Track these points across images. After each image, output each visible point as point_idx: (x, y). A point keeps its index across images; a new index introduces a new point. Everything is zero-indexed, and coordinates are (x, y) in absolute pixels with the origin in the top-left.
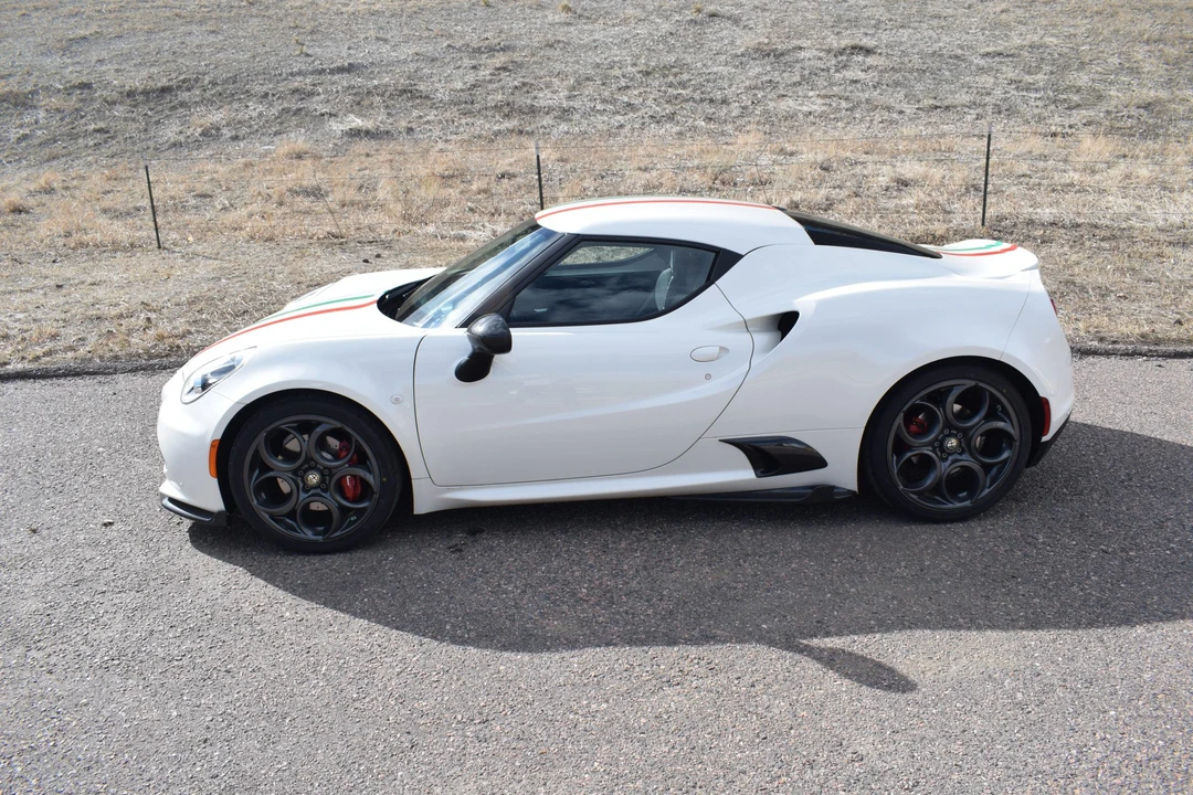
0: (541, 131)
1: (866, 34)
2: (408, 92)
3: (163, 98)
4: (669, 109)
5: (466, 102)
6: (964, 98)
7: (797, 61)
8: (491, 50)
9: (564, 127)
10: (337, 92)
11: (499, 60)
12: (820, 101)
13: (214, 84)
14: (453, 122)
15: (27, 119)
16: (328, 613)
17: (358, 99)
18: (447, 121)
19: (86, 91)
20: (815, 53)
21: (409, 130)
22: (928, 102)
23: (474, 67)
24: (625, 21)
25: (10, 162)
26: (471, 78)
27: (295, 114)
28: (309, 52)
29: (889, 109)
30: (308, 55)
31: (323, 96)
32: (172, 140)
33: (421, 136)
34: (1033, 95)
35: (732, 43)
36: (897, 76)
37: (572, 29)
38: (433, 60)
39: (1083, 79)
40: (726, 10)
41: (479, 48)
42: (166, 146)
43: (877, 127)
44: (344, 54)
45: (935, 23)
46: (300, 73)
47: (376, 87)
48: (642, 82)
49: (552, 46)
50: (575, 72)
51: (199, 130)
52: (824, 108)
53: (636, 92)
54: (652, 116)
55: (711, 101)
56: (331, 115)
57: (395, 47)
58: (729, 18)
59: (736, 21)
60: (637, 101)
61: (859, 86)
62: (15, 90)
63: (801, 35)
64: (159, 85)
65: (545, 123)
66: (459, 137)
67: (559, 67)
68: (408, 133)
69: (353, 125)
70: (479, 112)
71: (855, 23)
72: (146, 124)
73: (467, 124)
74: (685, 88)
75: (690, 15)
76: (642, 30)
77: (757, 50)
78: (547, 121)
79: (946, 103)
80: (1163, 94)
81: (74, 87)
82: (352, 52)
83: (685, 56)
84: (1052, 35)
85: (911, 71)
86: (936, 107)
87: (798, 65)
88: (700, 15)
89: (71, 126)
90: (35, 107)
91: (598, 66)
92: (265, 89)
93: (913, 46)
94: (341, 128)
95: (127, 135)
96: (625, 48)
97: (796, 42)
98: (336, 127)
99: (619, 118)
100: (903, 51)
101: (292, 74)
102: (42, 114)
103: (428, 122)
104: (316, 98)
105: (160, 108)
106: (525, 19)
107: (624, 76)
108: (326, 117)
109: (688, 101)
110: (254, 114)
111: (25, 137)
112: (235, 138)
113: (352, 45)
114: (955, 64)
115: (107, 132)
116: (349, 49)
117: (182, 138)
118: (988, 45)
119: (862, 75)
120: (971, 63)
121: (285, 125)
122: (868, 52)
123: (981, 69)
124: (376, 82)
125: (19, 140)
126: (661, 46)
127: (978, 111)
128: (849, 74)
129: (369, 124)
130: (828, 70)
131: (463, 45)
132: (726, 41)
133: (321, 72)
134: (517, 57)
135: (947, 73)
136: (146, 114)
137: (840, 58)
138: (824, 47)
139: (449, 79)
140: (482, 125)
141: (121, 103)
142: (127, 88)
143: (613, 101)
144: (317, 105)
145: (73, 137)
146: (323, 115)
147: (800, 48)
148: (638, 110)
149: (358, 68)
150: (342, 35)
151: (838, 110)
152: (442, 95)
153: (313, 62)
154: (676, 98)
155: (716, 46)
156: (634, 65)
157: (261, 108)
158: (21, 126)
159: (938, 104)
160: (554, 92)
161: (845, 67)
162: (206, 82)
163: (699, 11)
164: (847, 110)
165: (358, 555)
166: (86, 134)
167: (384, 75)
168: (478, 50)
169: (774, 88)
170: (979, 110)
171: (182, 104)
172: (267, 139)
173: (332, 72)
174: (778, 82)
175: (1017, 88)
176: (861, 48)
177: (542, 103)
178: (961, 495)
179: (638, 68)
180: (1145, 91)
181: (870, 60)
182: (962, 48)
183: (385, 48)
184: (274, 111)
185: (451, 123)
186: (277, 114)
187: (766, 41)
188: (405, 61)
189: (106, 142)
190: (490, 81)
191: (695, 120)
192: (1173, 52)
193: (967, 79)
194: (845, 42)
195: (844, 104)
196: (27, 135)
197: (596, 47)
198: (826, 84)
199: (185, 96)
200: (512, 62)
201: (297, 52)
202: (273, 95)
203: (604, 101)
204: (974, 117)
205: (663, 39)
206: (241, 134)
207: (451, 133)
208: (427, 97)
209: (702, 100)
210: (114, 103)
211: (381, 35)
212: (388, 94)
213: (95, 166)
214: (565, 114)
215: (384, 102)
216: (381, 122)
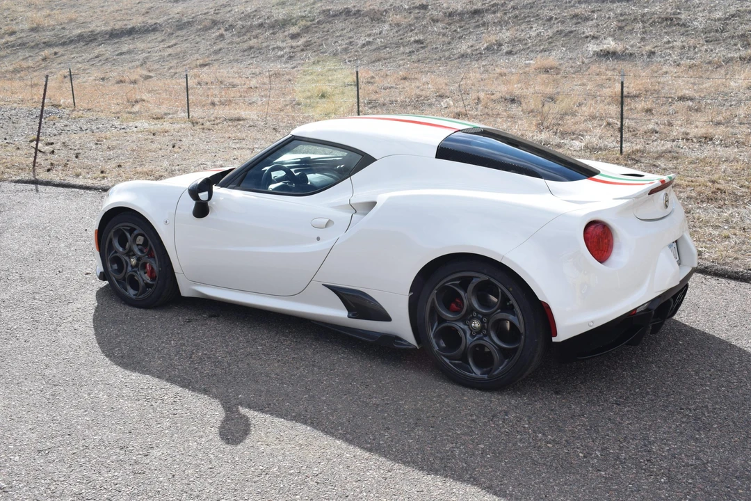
2: (669, 20)
3: (473, 18)
5: (717, 31)
10: (609, 18)
13: (514, 8)
14: (695, 48)
15: (376, 31)
16: (90, 330)
17: (624, 24)
18: (690, 47)
19: (422, 11)
21: (652, 54)
25: (350, 61)
27: (566, 35)
31: (594, 21)
32: (462, 52)
33: (659, 59)
42: (456, 56)
47: (643, 15)
51: (485, 45)
56: (594, 37)
62: (376, 8)
64: (475, 7)
66: (693, 61)
68: (649, 56)
69: (607, 47)
70: (724, 40)
72: (453, 39)
73: (706, 50)
81: (416, 8)
89: (399, 38)
90: (385, 22)
92: (551, 14)
94: (595, 49)
95: (434, 46)
98: (592, 47)
102: (386, 27)
103: (673, 47)
104: (590, 23)
105: (467, 26)
108: (589, 39)
110: (533, 34)
111: (369, 43)
112: (510, 53)
115: (422, 43)
117: (469, 51)
121: (553, 44)
124: (646, 10)
125: (364, 45)
129: (619, 47)
136: (455, 31)
140: (720, 52)
141: (442, 21)
142: (451, 10)
144: (587, 29)
145: (398, 45)
146: (587, 37)
152: (699, 24)
157: (541, 30)
158: (369, 35)
162: (510, 6)
166: (409, 44)
171: (484, 24)
172: (532, 55)
184: (550, 33)
185: (692, 49)
186: (551, 35)
189: (418, 50)
196: (369, 42)
199: (489, 17)
202: (556, 19)
206: (514, 50)
207: (687, 58)
208: (684, 25)
210: (437, 21)
212: (651, 21)
213: (401, 68)
215: (644, 27)
216: (632, 46)
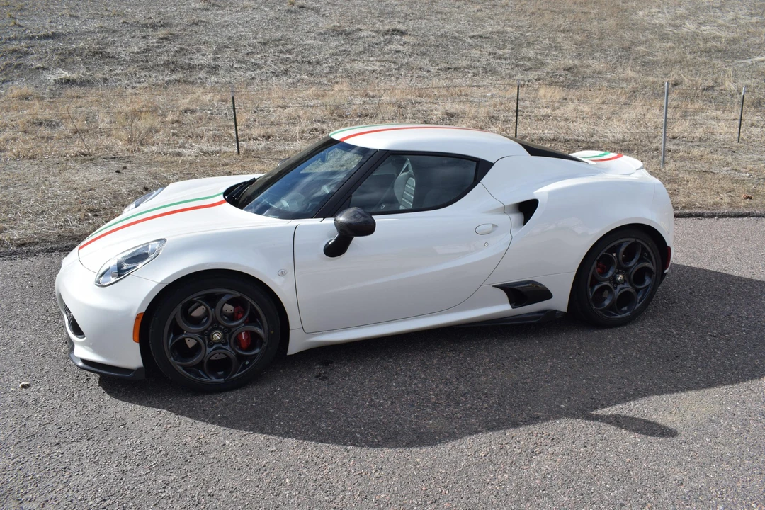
0: (199, 81)
1: (399, 22)
2: (100, 54)
4: (283, 68)
5: (142, 61)
6: (464, 63)
7: (359, 38)
8: (155, 26)
9: (214, 78)
10: (46, 52)
11: (161, 32)
12: (378, 64)
14: (136, 74)
16: (261, 438)
17: (63, 57)
18: (131, 74)
20: (371, 33)
21: (105, 80)
22: (443, 65)
23: (144, 37)
24: (244, 9)
26: (143, 44)
27: (16, 68)
28: (21, 24)
29: (421, 69)
30: (20, 26)
31: (35, 55)
33: (114, 84)
34: (504, 62)
35: (317, 25)
36: (423, 49)
37: (209, 13)
38: (114, 32)
39: (531, 53)
40: (309, 4)
41: (146, 24)
43: (415, 81)
44: (47, 25)
45: (440, 16)
46: (16, 39)
47: (75, 49)
48: (262, 50)
49: (196, 24)
50: (216, 42)
52: (381, 68)
53: (259, 56)
54: (272, 72)
55: (309, 62)
56: (44, 69)
57: (85, 22)
58: (312, 9)
59: (317, 11)
60: (261, 62)
61: (400, 54)
63: (360, 22)
65: (200, 75)
67: (204, 38)
68: (104, 82)
69: (63, 76)
70: (153, 68)
71: (391, 15)
73: (146, 76)
74: (290, 54)
75: (287, 6)
76: (257, 15)
77: (334, 30)
78: (202, 74)
79: (454, 66)
80: (577, 62)
82: (53, 24)
83: (288, 33)
84: (509, 26)
85: (430, 46)
86: (449, 69)
87: (361, 41)
88: (294, 7)
91: (230, 38)
93: (429, 30)
94: (53, 78)
96: (247, 27)
97: (357, 26)
98: (50, 77)
99: (251, 73)
100: (423, 34)
101: (9, 39)
103: (117, 74)
104: (31, 57)
106: (175, 5)
107: (249, 46)
108: (40, 70)
109: (294, 62)
113: (53, 20)
114: (455, 42)
116: (51, 22)
118: (473, 31)
119: (401, 48)
120: (465, 42)
121: (10, 75)
122: (403, 33)
123: (471, 45)
124: (74, 46)
126: (271, 26)
127: (473, 71)
128: (393, 47)
129: (74, 76)
130: (380, 44)
131: (135, 22)
132: (313, 24)
133: (32, 38)
134: (173, 30)
135: (451, 48)
137: (386, 37)
138: (375, 30)
139: (127, 45)
140: (155, 77)
143: (245, 62)
144: (32, 61)
146: (38, 68)
147: (361, 30)
148: (262, 68)
149: (59, 36)
150: (44, 13)
151: (390, 69)
152: (124, 55)
153: (25, 31)
154: (287, 61)
155: (307, 27)
156: (255, 38)
159: (450, 67)
160: (203, 55)
161: (390, 42)
163: (292, 4)
164: (395, 69)
165: (251, 389)
167: (79, 41)
168: (145, 26)
169: (348, 55)
170: (475, 70)
173: (40, 38)
174: (350, 51)
175: (494, 57)
176: (398, 31)
177: (196, 62)
178: (623, 309)
179: (258, 40)
180: (566, 60)
181: (405, 39)
182: (458, 32)
183: (78, 23)
185: (134, 75)
187: (338, 25)
188: (93, 32)
190: (157, 47)
191: (301, 75)
192: (578, 38)
193: (464, 51)
194: (387, 27)
195: (393, 66)
197: (227, 26)
198: (380, 53)
200: (171, 34)
201: (12, 24)
203: (238, 62)
204: (472, 74)
205: (272, 21)
207: (135, 82)
208: (114, 57)
209: (303, 62)
211: (73, 13)
212: (84, 54)
214: (214, 70)
215: (82, 60)
216: (83, 74)
